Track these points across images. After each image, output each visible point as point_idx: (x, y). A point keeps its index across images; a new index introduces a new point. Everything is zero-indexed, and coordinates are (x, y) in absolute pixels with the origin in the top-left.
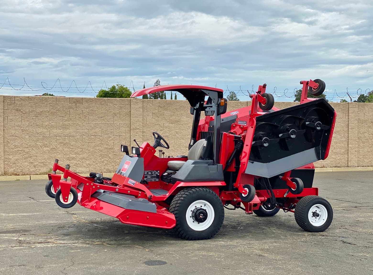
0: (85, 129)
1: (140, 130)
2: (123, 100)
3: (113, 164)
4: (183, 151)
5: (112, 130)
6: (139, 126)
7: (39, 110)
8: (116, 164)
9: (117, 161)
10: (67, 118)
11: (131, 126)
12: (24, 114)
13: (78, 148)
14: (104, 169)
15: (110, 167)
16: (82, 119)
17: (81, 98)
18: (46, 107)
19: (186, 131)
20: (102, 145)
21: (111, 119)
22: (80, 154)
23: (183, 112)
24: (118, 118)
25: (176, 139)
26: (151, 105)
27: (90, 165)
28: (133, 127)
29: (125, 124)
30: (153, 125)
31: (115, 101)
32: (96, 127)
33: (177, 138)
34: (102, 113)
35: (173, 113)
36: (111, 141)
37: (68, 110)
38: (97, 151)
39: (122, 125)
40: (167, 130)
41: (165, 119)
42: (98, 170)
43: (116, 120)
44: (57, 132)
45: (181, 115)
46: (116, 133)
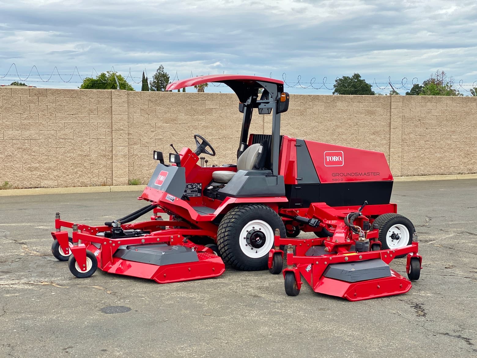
0: (51, 130)
1: (124, 132)
2: (101, 92)
3: (89, 175)
5: (88, 132)
6: (123, 126)
8: (94, 175)
10: (27, 115)
11: (113, 126)
13: (42, 154)
14: (78, 182)
15: (86, 179)
16: (47, 116)
17: (45, 90)
19: (185, 132)
20: (74, 151)
21: (85, 117)
22: (45, 163)
23: (182, 108)
24: (95, 116)
26: (138, 99)
27: (58, 177)
28: (115, 127)
29: (104, 123)
30: (142, 125)
31: (91, 93)
32: (66, 127)
33: (173, 141)
34: (73, 109)
35: (167, 109)
36: (86, 146)
37: (28, 105)
38: (67, 159)
39: (101, 125)
40: (160, 131)
41: (158, 117)
42: (70, 184)
43: (92, 118)
44: (14, 133)
45: (179, 111)
46: (93, 136)
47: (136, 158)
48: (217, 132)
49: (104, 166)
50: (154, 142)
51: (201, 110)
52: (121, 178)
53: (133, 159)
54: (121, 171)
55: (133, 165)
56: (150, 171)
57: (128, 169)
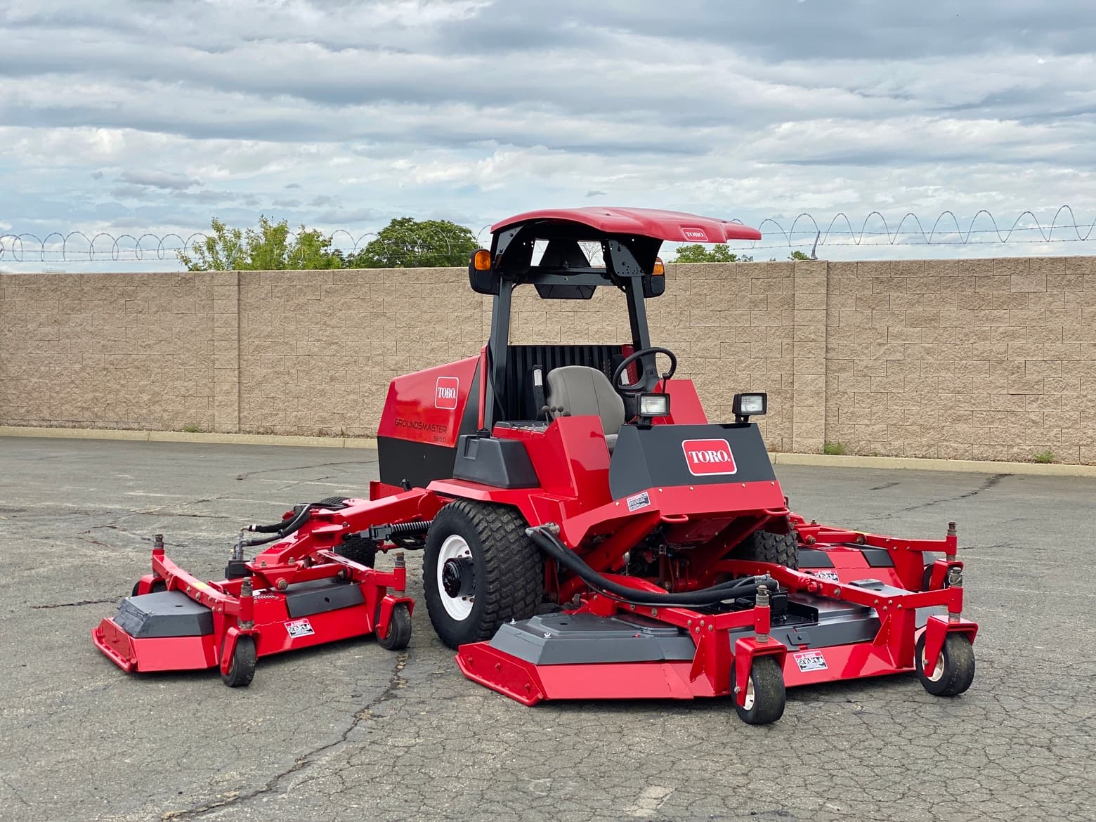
0: (681, 340)
1: (818, 345)
4: (945, 402)
5: (747, 344)
6: (814, 332)
19: (956, 347)
24: (761, 313)
25: (926, 370)
26: (852, 276)
28: (799, 335)
30: (858, 330)
34: (722, 300)
35: (916, 296)
39: (773, 332)
40: (895, 343)
41: (893, 314)
43: (756, 318)
45: (943, 301)
46: (757, 352)
47: (843, 399)
48: (1037, 347)
49: (779, 413)
50: (883, 366)
51: (997, 298)
52: (809, 438)
53: (836, 400)
54: (810, 425)
55: (837, 413)
56: (874, 427)
57: (823, 421)
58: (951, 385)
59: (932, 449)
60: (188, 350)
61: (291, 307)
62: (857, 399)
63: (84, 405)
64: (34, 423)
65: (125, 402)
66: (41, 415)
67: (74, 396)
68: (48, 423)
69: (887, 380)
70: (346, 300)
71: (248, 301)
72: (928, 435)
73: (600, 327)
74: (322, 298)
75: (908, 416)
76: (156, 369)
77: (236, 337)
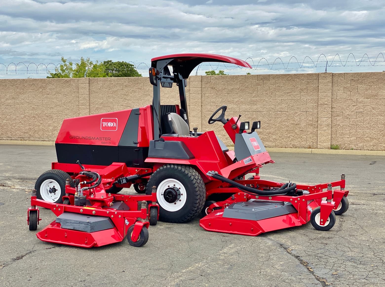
0: (272, 104)
1: (328, 106)
3: (299, 140)
4: (380, 128)
5: (299, 106)
6: (327, 101)
7: (230, 88)
8: (303, 140)
9: (304, 137)
10: (255, 94)
12: (218, 91)
13: (265, 123)
14: (290, 144)
15: (296, 142)
16: (269, 95)
17: (268, 75)
18: (236, 84)
20: (288, 121)
21: (298, 94)
22: (267, 129)
23: (382, 85)
24: (305, 93)
25: (372, 116)
26: (342, 79)
27: (276, 140)
28: (320, 102)
30: (345, 100)
31: (302, 76)
32: (282, 103)
33: (373, 114)
34: (288, 89)
35: (369, 87)
36: (297, 117)
37: (256, 87)
38: (283, 127)
39: (309, 101)
40: (360, 105)
41: (359, 94)
42: (284, 145)
43: (302, 96)
44: (246, 107)
45: (380, 88)
46: (303, 109)
47: (338, 127)
49: (311, 133)
50: (355, 114)
52: (325, 143)
53: (335, 128)
54: (325, 138)
55: (336, 133)
56: (351, 138)
57: (330, 136)
58: (383, 122)
59: (375, 147)
60: (68, 109)
61: (111, 92)
62: (344, 127)
63: (26, 131)
64: (5, 139)
65: (42, 130)
66: (8, 135)
67: (21, 128)
68: (11, 138)
69: (357, 120)
70: (133, 89)
71: (93, 90)
72: (373, 142)
73: (238, 99)
74: (124, 88)
75: (365, 134)
76: (55, 117)
77: (88, 104)
